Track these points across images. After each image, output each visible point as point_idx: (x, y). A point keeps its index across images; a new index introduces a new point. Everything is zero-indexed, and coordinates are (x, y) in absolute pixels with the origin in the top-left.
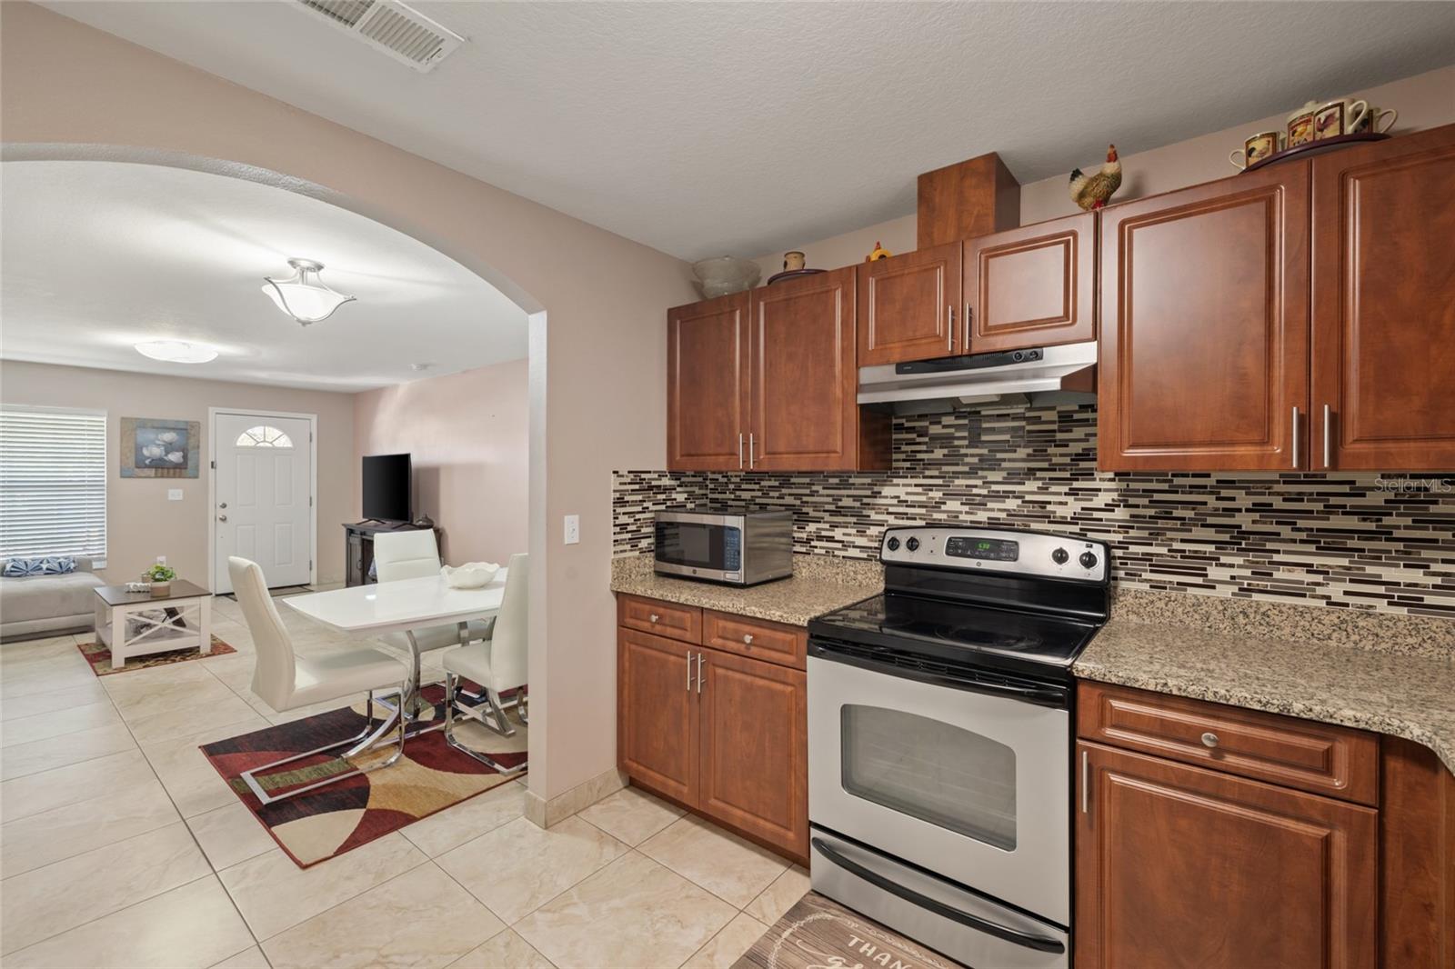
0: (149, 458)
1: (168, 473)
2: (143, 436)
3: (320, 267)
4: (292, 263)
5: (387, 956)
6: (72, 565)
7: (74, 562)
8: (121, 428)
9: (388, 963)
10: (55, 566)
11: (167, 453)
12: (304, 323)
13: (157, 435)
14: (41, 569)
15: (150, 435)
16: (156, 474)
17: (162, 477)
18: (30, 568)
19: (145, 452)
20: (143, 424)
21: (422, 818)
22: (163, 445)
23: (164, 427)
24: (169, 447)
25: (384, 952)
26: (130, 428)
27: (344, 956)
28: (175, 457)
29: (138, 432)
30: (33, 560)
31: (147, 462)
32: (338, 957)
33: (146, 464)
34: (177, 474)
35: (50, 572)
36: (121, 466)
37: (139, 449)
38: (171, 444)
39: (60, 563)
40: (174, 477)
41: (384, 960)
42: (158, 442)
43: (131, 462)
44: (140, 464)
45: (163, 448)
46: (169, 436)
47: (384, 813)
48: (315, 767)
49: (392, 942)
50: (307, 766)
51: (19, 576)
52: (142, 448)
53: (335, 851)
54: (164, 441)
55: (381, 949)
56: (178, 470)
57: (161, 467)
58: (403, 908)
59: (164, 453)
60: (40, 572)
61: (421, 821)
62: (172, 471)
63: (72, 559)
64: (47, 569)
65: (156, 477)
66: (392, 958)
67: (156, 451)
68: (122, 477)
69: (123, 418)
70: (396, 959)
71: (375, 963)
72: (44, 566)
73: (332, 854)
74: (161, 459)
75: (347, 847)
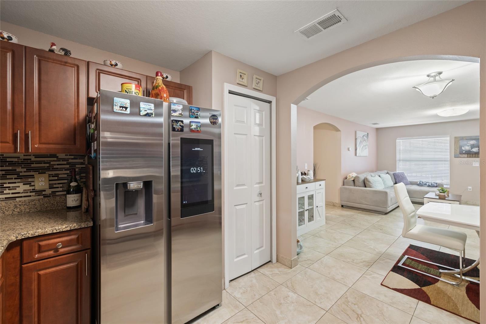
0: (464, 150)
1: (472, 156)
2: (462, 143)
3: (440, 73)
4: (428, 76)
5: (361, 316)
6: (435, 185)
7: (436, 184)
8: (455, 140)
9: (359, 318)
10: (430, 184)
11: (472, 148)
12: (433, 97)
13: (468, 142)
14: (426, 185)
15: (465, 142)
16: (467, 156)
17: (470, 157)
18: (424, 184)
19: (463, 148)
20: (462, 138)
21: (433, 305)
22: (470, 146)
23: (471, 139)
24: (473, 146)
25: (362, 315)
26: (457, 140)
27: (356, 306)
28: (475, 150)
29: (460, 141)
30: (425, 182)
31: (464, 152)
32: (355, 305)
33: (463, 153)
34: (477, 157)
35: (429, 186)
36: (454, 154)
37: (461, 147)
38: (473, 145)
39: (432, 184)
40: (475, 157)
41: (360, 316)
42: (468, 145)
43: (458, 152)
44: (461, 153)
45: (470, 147)
46: (472, 142)
47: (424, 293)
48: (429, 268)
49: (367, 316)
50: (426, 266)
51: (421, 186)
52: (462, 147)
53: (393, 288)
54: (471, 144)
55: (363, 314)
56: (477, 155)
57: (470, 154)
58: (383, 315)
59: (470, 149)
60: (426, 186)
61: (431, 306)
62: (474, 155)
63: (435, 183)
64: (428, 185)
65: (467, 157)
66: (361, 318)
67: (467, 148)
68: (455, 157)
69: (455, 137)
70: (362, 319)
71: (358, 314)
72: (427, 184)
73: (392, 288)
74: (469, 151)
75: (398, 290)
